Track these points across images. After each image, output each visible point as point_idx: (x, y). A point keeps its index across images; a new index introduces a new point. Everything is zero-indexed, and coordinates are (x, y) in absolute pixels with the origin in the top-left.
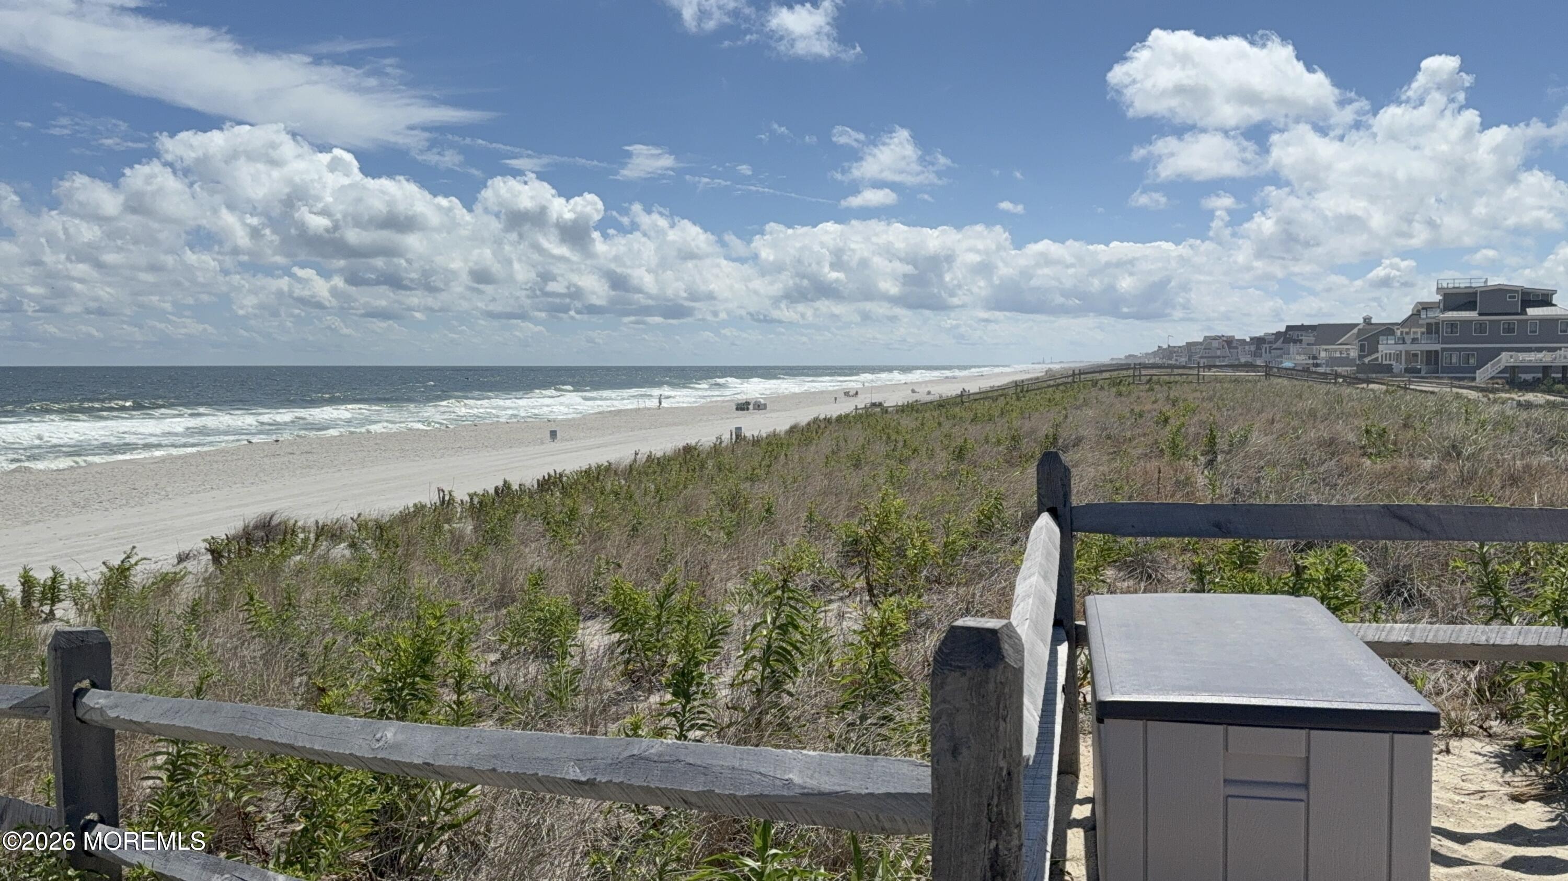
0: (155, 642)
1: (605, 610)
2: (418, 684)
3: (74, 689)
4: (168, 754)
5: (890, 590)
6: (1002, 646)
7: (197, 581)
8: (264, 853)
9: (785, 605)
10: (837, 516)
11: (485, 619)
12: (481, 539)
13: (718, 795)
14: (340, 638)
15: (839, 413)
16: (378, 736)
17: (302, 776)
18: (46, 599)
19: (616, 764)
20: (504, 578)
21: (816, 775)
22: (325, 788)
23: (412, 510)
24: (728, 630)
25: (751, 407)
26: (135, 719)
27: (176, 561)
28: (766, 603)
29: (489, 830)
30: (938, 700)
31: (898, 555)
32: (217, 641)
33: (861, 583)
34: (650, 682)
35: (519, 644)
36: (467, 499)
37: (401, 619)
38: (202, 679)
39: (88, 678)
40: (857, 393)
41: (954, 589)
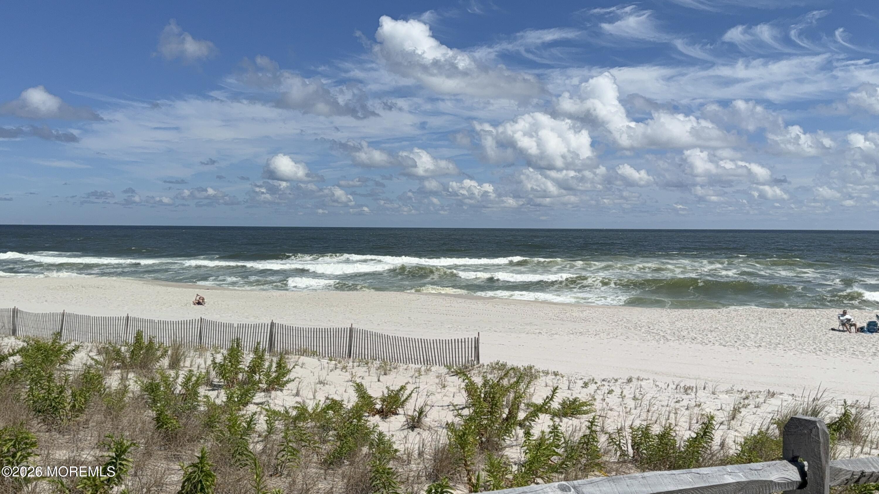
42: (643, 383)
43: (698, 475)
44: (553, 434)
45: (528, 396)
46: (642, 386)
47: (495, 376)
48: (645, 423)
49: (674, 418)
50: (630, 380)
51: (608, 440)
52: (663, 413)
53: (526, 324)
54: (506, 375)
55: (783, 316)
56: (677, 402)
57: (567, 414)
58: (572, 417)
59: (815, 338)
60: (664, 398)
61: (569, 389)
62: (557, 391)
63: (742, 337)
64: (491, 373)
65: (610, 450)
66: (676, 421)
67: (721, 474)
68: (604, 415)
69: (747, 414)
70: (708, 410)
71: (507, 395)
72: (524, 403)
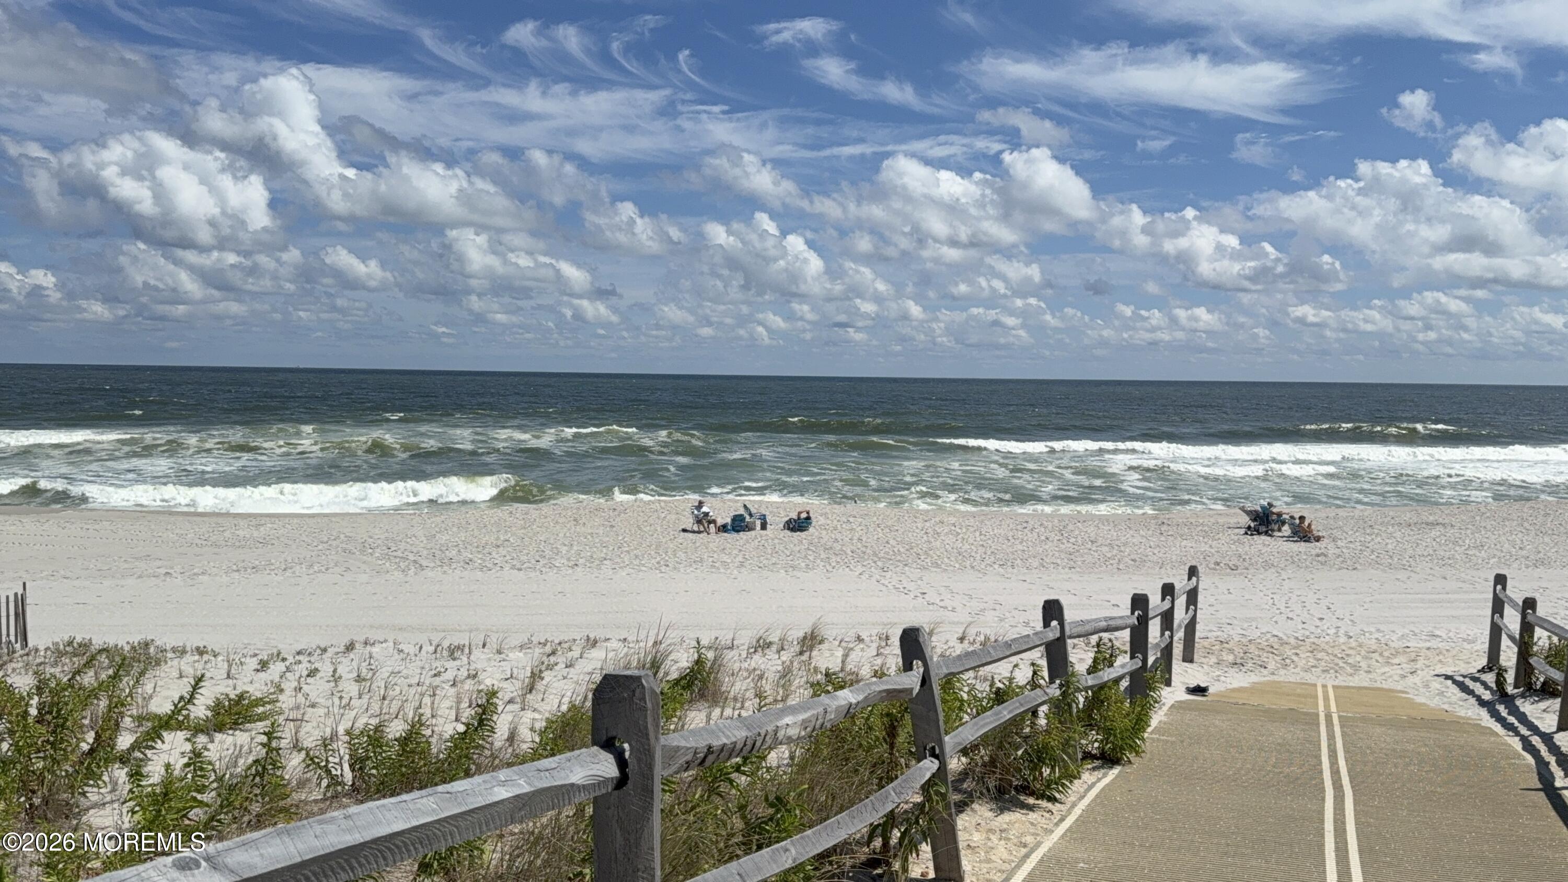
42: (376, 650)
43: (448, 795)
44: (192, 768)
45: (140, 701)
46: (374, 655)
47: (66, 668)
48: (374, 721)
49: (429, 704)
50: (350, 647)
51: (304, 761)
52: (410, 698)
53: (137, 559)
54: (88, 664)
55: (611, 513)
56: (435, 675)
57: (224, 725)
58: (235, 730)
59: (658, 546)
60: (412, 671)
61: (228, 677)
62: (202, 684)
63: (547, 552)
64: (55, 664)
65: (308, 780)
66: (432, 709)
67: (489, 786)
68: (300, 717)
69: (554, 679)
70: (488, 682)
71: (92, 704)
72: (130, 716)
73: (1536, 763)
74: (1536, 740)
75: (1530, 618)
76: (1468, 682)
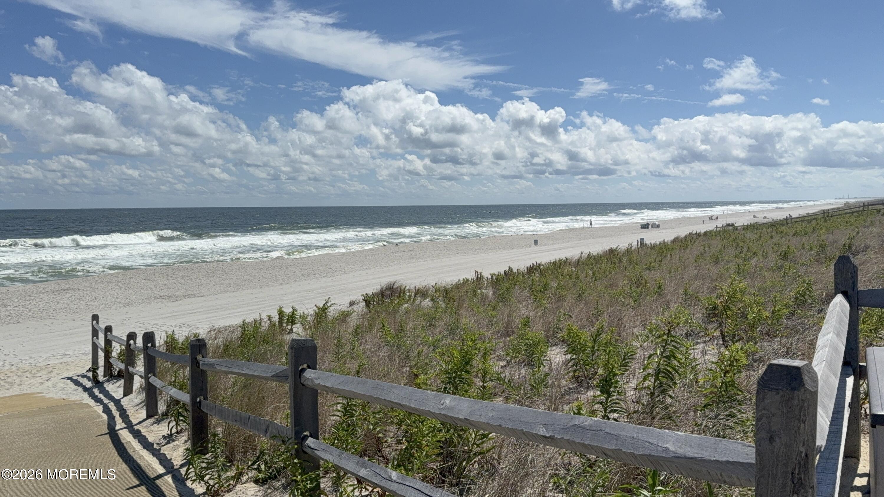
0: (338, 346)
1: (563, 341)
2: (463, 375)
3: (300, 368)
4: (343, 404)
5: (737, 338)
6: (803, 377)
7: (358, 316)
8: (387, 459)
9: (669, 344)
10: (703, 292)
11: (498, 342)
12: (496, 299)
13: (624, 452)
14: (425, 348)
15: (705, 230)
16: (442, 402)
17: (405, 420)
18: (290, 322)
19: (565, 429)
20: (509, 320)
21: (683, 446)
22: (417, 427)
23: (462, 282)
24: (634, 356)
25: (650, 226)
26: (327, 385)
27: (348, 305)
28: (657, 342)
29: (499, 458)
30: (760, 408)
31: (742, 317)
32: (367, 347)
33: (717, 333)
34: (588, 383)
35: (516, 357)
36: (490, 277)
37: (456, 340)
38: (360, 366)
39: (307, 363)
40: (717, 218)
41: (779, 339)
73: (108, 419)
74: (112, 406)
75: (109, 337)
76: (81, 380)
